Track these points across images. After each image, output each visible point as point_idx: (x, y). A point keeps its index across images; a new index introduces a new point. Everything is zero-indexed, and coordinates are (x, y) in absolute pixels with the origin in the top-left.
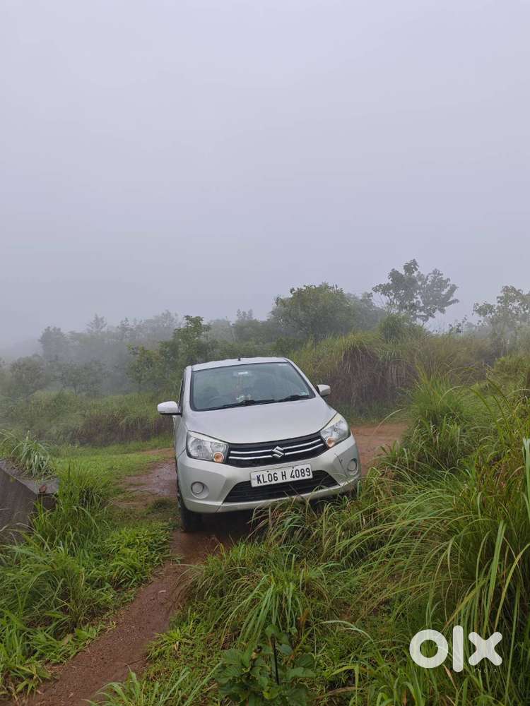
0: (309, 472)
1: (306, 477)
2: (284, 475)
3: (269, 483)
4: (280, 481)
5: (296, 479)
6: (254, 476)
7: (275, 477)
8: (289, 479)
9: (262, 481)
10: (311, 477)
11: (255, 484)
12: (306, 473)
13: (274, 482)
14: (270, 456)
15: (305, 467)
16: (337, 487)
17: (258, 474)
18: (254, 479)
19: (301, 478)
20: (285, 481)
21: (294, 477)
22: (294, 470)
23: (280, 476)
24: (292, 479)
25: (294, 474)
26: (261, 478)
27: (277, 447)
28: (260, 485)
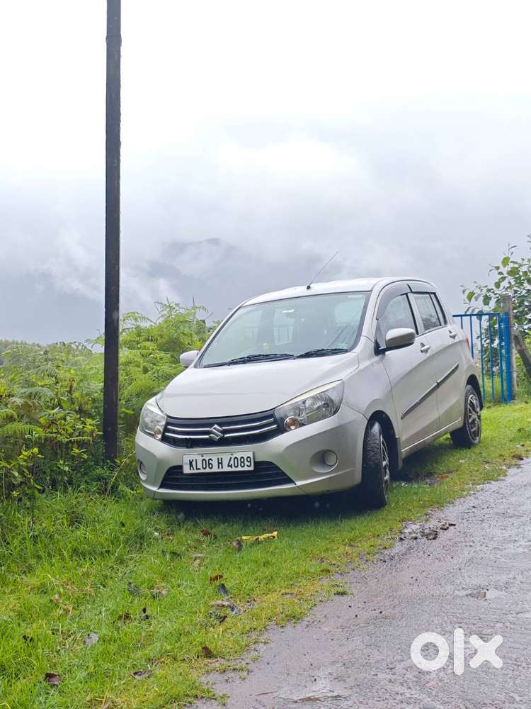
0: (250, 462)
1: (246, 468)
2: (220, 463)
3: (202, 471)
4: (215, 469)
5: (234, 469)
6: (186, 459)
7: (209, 464)
8: (226, 469)
9: (195, 468)
10: (252, 468)
11: (187, 470)
12: (247, 463)
13: (208, 470)
14: (207, 437)
15: (245, 455)
16: (292, 486)
17: (191, 458)
18: (186, 464)
19: (240, 469)
20: (220, 470)
21: (231, 467)
22: (233, 457)
23: (215, 463)
24: (229, 469)
25: (232, 462)
26: (194, 463)
27: (216, 426)
28: (192, 472)
